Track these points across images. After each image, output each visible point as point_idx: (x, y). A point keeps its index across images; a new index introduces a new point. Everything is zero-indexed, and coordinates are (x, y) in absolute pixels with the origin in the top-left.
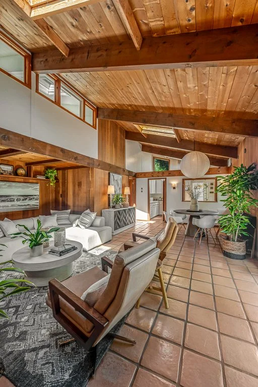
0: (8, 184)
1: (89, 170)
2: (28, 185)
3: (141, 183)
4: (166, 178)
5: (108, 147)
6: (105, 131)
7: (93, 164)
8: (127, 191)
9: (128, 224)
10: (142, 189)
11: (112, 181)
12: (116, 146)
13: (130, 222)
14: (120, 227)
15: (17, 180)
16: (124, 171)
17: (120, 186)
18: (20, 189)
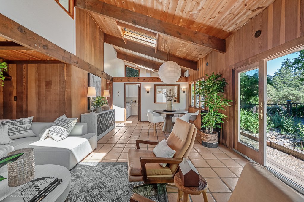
1: (64, 67)
3: (118, 87)
4: (141, 84)
5: (87, 45)
6: (84, 26)
7: (70, 60)
8: (107, 94)
9: (109, 127)
10: (119, 92)
11: (92, 82)
12: (95, 47)
13: (111, 125)
14: (102, 132)
16: (103, 74)
17: (100, 89)
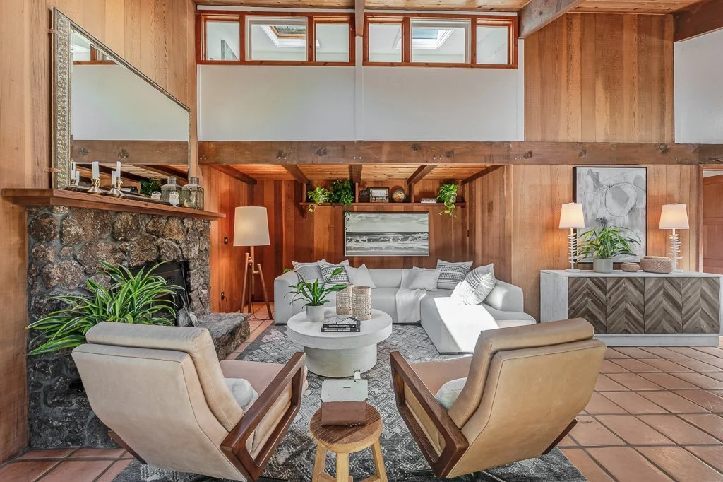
0: (381, 215)
1: (503, 172)
2: (411, 215)
7: (507, 157)
11: (589, 190)
15: (395, 209)
16: (665, 151)
17: (636, 202)
18: (398, 223)
